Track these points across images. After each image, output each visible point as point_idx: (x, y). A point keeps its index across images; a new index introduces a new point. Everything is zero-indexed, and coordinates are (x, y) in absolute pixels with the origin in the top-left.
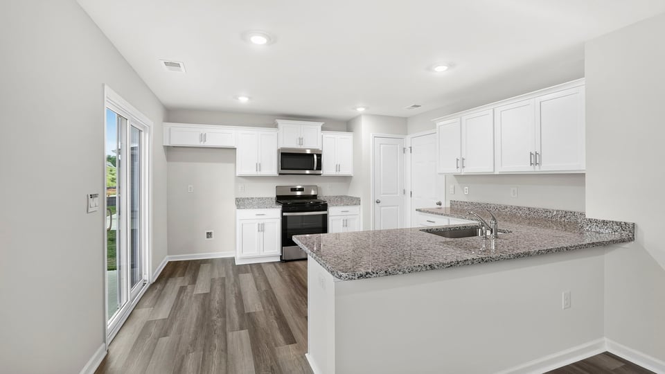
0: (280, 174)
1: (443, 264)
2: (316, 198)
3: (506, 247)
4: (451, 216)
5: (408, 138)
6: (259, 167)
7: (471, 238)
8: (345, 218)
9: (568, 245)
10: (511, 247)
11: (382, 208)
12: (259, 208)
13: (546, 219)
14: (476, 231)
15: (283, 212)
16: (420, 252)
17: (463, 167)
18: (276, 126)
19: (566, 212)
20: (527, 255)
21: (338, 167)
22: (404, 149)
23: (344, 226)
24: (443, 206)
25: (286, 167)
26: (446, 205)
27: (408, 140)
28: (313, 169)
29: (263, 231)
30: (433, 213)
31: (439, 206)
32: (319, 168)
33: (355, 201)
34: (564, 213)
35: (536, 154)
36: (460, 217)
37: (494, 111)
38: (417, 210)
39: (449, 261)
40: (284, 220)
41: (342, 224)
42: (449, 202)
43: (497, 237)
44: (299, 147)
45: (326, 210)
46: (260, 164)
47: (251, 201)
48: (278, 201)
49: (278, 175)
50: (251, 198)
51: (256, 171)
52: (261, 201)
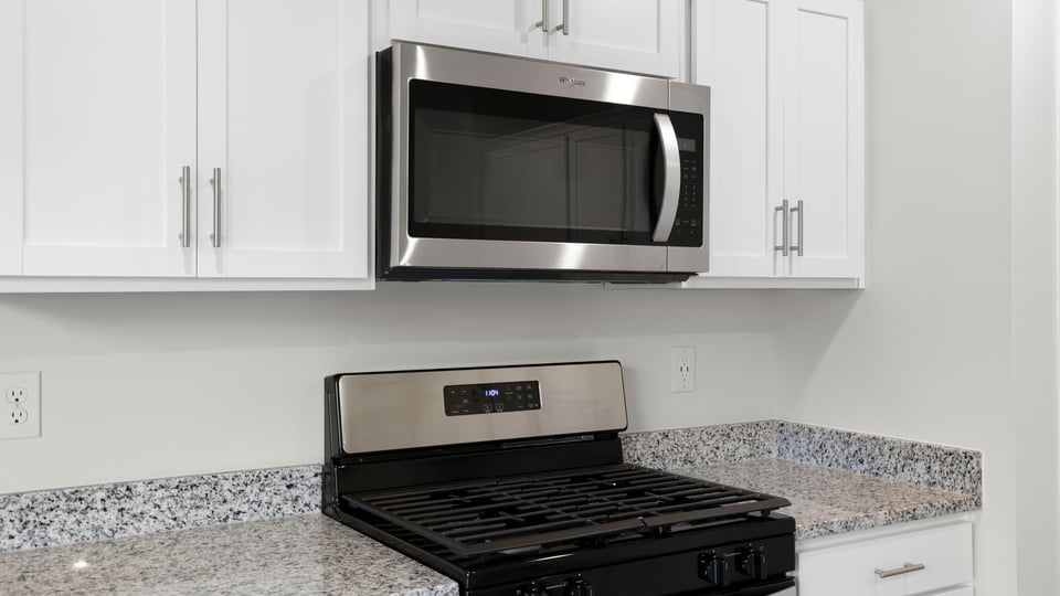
21: (789, 227)
28: (647, 238)
32: (690, 230)
46: (218, 172)
47: (112, 515)
48: (354, 503)
49: (371, 285)
50: (113, 491)
51: (178, 243)
52: (203, 513)
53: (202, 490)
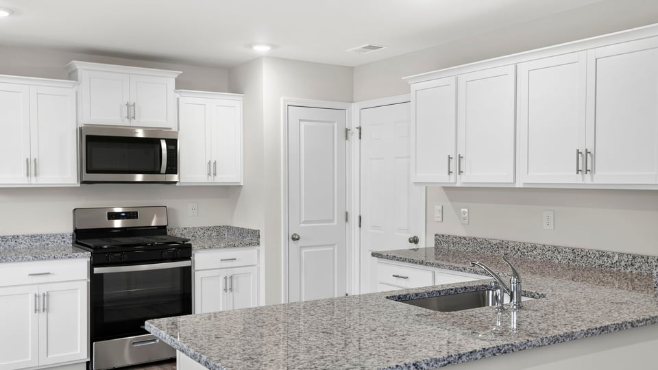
0: (83, 182)
1: (437, 361)
2: (165, 234)
3: (535, 325)
4: (438, 266)
5: (355, 108)
6: (32, 166)
7: (477, 310)
8: (229, 273)
9: (634, 317)
10: (544, 326)
11: (304, 251)
12: (36, 258)
13: (602, 269)
14: (484, 296)
15: (93, 265)
16: (395, 340)
17: (460, 172)
18: (71, 75)
19: (634, 257)
20: (570, 337)
21: (212, 168)
22: (347, 130)
23: (226, 290)
24: (421, 245)
25: (95, 167)
26: (426, 242)
27: (354, 113)
28: (159, 172)
29: (46, 309)
30: (404, 260)
31: (413, 246)
32: (173, 167)
33: (248, 238)
34: (631, 258)
35: (587, 152)
36: (455, 268)
37: (516, 67)
38: (373, 255)
39: (444, 354)
40: (96, 284)
41: (222, 287)
42: (434, 237)
43: (520, 306)
44: (126, 123)
45: (188, 258)
46: (35, 159)
47: (13, 243)
48: (79, 241)
49: (79, 185)
50: (13, 237)
51: (26, 176)
52: (38, 244)
53: (38, 238)
